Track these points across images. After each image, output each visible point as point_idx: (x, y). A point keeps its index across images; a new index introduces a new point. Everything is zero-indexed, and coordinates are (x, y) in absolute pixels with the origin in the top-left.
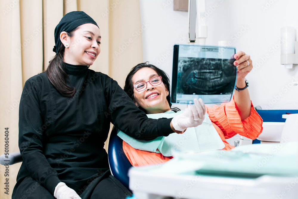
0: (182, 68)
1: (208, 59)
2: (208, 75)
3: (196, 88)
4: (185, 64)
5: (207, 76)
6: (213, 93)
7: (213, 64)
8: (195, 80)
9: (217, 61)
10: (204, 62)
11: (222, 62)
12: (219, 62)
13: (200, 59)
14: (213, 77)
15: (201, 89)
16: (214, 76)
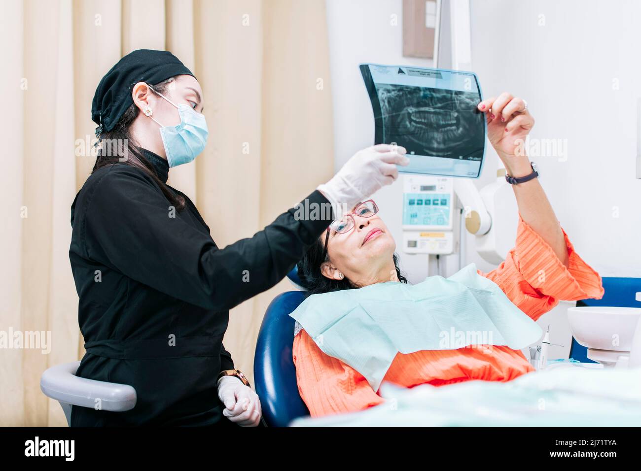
0: (386, 101)
1: (426, 89)
2: (433, 117)
3: (416, 141)
4: (389, 94)
5: (432, 120)
6: (446, 154)
7: (437, 98)
8: (413, 126)
9: (445, 94)
10: (422, 94)
11: (454, 95)
12: (449, 95)
13: (413, 88)
14: (444, 123)
15: (424, 144)
16: (445, 121)
